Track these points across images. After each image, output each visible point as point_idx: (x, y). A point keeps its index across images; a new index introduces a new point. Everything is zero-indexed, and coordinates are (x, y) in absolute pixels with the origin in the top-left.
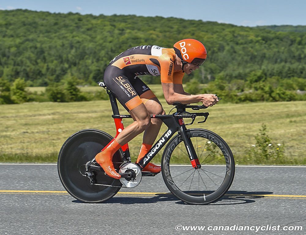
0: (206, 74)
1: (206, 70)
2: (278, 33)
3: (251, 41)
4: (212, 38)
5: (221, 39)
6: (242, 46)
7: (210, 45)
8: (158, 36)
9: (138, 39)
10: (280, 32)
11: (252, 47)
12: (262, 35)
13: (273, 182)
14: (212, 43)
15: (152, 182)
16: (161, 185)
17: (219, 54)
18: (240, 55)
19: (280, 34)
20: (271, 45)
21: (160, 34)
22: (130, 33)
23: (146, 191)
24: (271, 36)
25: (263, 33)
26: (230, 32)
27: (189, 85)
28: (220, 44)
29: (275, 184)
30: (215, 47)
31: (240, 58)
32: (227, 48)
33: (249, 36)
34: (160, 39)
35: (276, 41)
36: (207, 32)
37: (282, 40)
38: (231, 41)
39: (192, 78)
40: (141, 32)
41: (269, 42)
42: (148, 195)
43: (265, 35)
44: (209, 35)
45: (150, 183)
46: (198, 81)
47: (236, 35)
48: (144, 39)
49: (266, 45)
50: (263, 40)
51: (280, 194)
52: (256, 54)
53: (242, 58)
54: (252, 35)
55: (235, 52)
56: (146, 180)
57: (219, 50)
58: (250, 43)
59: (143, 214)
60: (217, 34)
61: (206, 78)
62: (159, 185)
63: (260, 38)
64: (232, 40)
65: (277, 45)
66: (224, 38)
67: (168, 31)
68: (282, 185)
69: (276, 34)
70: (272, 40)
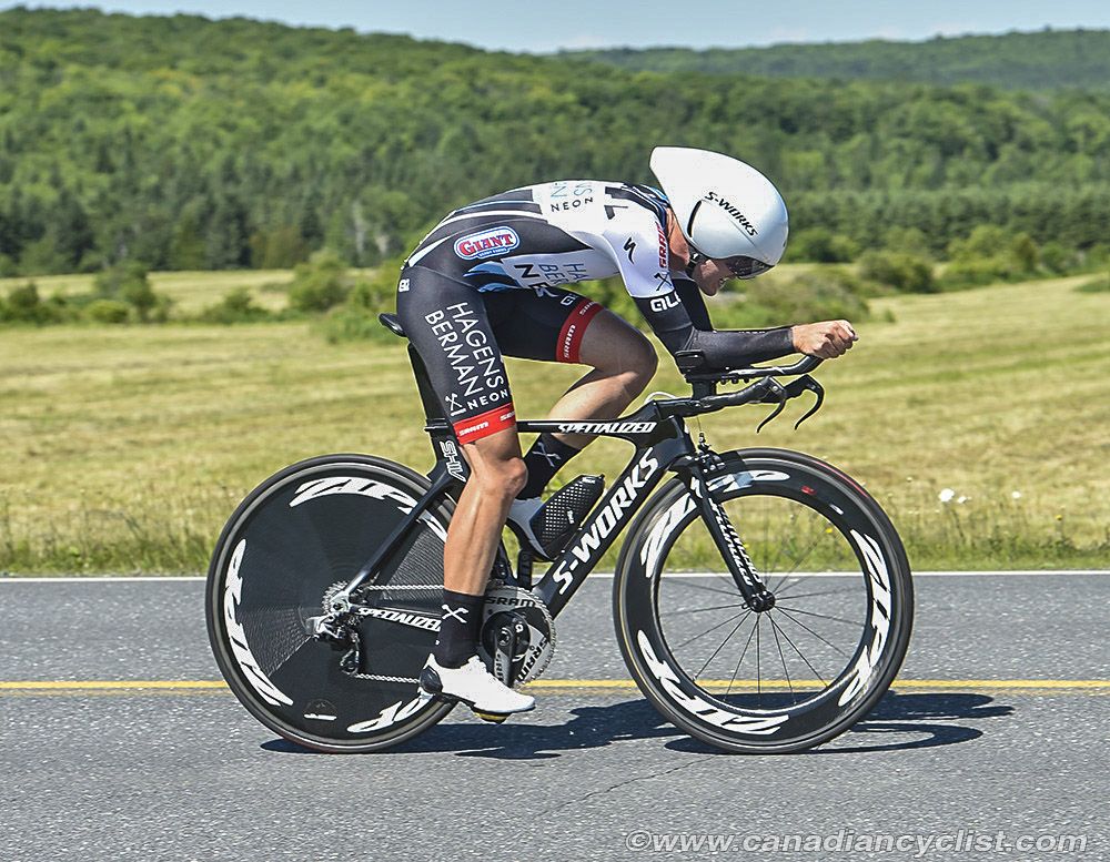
0: (369, 233)
1: (371, 218)
2: (638, 77)
3: (539, 108)
4: (393, 94)
5: (425, 98)
6: (504, 126)
7: (383, 123)
8: (186, 88)
9: (109, 98)
10: (644, 74)
11: (541, 131)
12: (577, 83)
13: (572, 635)
14: (391, 116)
15: (122, 641)
16: (156, 654)
17: (419, 154)
18: (496, 160)
19: (645, 80)
20: (611, 120)
21: (196, 83)
22: (79, 76)
23: (96, 678)
24: (612, 87)
25: (580, 76)
26: (459, 73)
27: (306, 274)
28: (421, 118)
29: (577, 640)
30: (403, 130)
31: (497, 171)
32: (449, 133)
33: (530, 89)
34: (194, 100)
35: (631, 106)
36: (372, 72)
37: (651, 102)
38: (463, 107)
39: (317, 248)
40: (122, 74)
41: (604, 110)
42: (105, 692)
43: (591, 83)
44: (382, 85)
45: (114, 647)
46: (342, 258)
47: (480, 83)
48: (132, 99)
49: (595, 123)
50: (584, 102)
51: (592, 678)
52: (556, 154)
53: (506, 170)
54: (542, 85)
55: (479, 149)
56: (102, 633)
57: (419, 139)
58: (534, 113)
59: (81, 761)
60: (412, 79)
61: (371, 247)
62: (148, 654)
63: (570, 97)
64: (466, 101)
65: (634, 120)
66: (435, 96)
67: (227, 70)
68: (605, 644)
69: (628, 79)
70: (616, 100)
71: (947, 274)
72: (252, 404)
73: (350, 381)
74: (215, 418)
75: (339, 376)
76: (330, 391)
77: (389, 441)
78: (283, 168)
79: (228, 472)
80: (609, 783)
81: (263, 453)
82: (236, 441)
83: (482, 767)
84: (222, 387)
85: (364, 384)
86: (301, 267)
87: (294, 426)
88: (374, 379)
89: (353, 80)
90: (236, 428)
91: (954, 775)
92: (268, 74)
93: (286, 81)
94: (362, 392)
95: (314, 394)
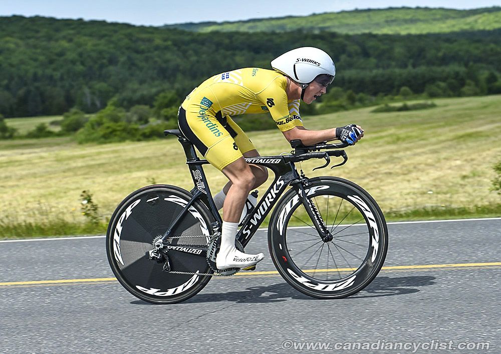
0: (93, 99)
1: (93, 94)
3: (158, 48)
4: (99, 45)
5: (112, 45)
6: (144, 55)
7: (96, 56)
8: (17, 45)
11: (159, 57)
12: (173, 37)
14: (99, 53)
17: (111, 68)
18: (142, 69)
20: (186, 51)
21: (21, 43)
24: (186, 38)
25: (173, 35)
26: (125, 35)
27: (68, 117)
28: (111, 53)
30: (104, 58)
32: (122, 59)
33: (154, 40)
34: (21, 49)
35: (194, 45)
36: (91, 36)
37: (202, 43)
38: (127, 48)
39: (72, 107)
41: (183, 47)
43: (177, 37)
44: (95, 41)
46: (81, 110)
47: (134, 39)
49: (180, 53)
50: (175, 45)
52: (165, 66)
53: (146, 73)
54: (158, 38)
55: (134, 65)
57: (110, 61)
58: (155, 50)
60: (106, 38)
61: (93, 104)
64: (129, 46)
65: (195, 51)
66: (116, 44)
67: (33, 37)
70: (187, 43)
71: (321, 107)
72: (49, 169)
73: (87, 158)
74: (34, 175)
75: (83, 157)
76: (80, 163)
77: (104, 182)
78: (57, 75)
79: (40, 197)
80: (197, 315)
81: (55, 189)
82: (44, 184)
83: (147, 311)
84: (36, 163)
85: (93, 160)
86: (66, 114)
87: (66, 177)
88: (97, 157)
89: (83, 39)
90: (43, 179)
91: (333, 307)
92: (49, 38)
93: (57, 40)
94: (93, 163)
95: (73, 164)
